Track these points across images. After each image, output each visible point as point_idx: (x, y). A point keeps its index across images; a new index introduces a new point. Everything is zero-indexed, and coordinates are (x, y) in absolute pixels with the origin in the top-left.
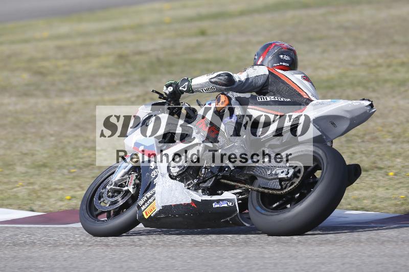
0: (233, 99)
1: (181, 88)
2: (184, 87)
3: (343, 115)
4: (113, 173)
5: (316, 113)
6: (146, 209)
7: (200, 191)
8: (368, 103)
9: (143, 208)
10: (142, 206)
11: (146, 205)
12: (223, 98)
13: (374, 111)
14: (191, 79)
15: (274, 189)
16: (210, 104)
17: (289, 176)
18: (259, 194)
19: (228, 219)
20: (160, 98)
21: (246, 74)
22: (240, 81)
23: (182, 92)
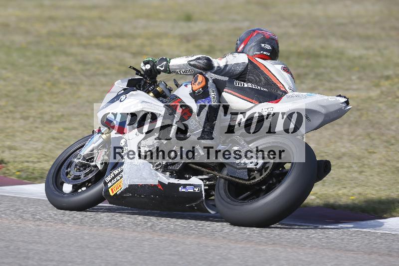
0: (211, 81)
1: (158, 67)
2: (162, 67)
3: (317, 110)
4: (82, 146)
6: (112, 186)
7: (168, 173)
8: (344, 100)
9: (109, 185)
11: (113, 182)
12: (200, 78)
13: (349, 109)
14: (170, 59)
15: (242, 179)
16: (186, 86)
17: (258, 167)
18: (227, 182)
19: (194, 204)
20: (136, 74)
21: (226, 61)
22: (218, 67)
23: (159, 72)
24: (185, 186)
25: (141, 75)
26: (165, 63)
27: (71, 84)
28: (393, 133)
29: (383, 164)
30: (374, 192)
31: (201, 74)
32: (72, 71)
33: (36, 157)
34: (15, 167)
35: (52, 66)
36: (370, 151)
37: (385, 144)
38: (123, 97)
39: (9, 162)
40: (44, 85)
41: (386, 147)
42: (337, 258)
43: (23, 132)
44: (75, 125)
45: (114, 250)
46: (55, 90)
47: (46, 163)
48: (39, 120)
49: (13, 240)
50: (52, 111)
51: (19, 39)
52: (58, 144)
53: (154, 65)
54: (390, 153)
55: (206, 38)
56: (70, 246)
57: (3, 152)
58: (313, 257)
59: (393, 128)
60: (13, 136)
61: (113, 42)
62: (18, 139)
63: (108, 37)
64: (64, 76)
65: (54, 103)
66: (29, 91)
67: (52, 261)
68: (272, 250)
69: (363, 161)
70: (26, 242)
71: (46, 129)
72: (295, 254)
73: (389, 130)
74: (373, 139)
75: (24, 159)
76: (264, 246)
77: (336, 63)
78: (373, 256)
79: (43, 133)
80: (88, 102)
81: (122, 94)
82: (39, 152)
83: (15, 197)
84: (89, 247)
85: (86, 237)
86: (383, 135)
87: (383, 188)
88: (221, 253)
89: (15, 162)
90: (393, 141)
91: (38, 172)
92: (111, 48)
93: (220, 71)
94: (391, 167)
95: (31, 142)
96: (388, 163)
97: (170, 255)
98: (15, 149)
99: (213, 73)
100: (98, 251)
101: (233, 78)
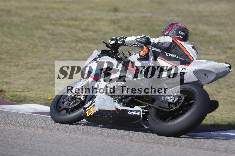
0: (151, 51)
1: (119, 42)
2: (121, 42)
3: (212, 71)
5: (197, 67)
6: (88, 110)
8: (228, 65)
9: (87, 110)
12: (145, 48)
13: (231, 71)
15: (165, 108)
16: (135, 54)
17: (175, 101)
18: (156, 110)
19: (136, 122)
20: (107, 47)
22: (154, 43)
23: (120, 45)
24: (131, 111)
26: (122, 39)
27: (45, 47)
28: (233, 81)
29: (226, 99)
30: (219, 115)
32: (45, 39)
33: (22, 89)
34: (9, 94)
35: (34, 36)
36: (218, 91)
37: (228, 87)
39: (6, 91)
40: (29, 47)
41: (227, 89)
42: (195, 153)
43: (15, 74)
44: (46, 71)
45: (64, 144)
46: (35, 50)
47: (27, 92)
48: (25, 67)
49: (5, 137)
50: (32, 62)
51: (16, 19)
52: (35, 82)
54: (230, 93)
55: (125, 22)
56: (39, 141)
57: (3, 85)
58: (180, 152)
59: (233, 78)
60: (9, 76)
61: (70, 23)
62: (11, 78)
63: (68, 19)
64: (40, 42)
65: (34, 58)
66: (20, 50)
67: (27, 149)
68: (156, 147)
69: (214, 97)
70: (13, 138)
71: (28, 72)
72: (170, 150)
73: (230, 79)
74: (220, 84)
75: (15, 90)
76: (152, 144)
77: (201, 39)
78: (216, 153)
79: (27, 75)
80: (54, 57)
82: (24, 86)
83: (8, 112)
84: (49, 142)
85: (48, 137)
86: (226, 82)
87: (225, 113)
88: (127, 148)
89: (9, 91)
90: (232, 86)
91: (22, 98)
92: (69, 26)
94: (230, 100)
95: (19, 80)
96: (229, 99)
97: (97, 148)
98: (10, 84)
100: (54, 145)
101: (164, 51)
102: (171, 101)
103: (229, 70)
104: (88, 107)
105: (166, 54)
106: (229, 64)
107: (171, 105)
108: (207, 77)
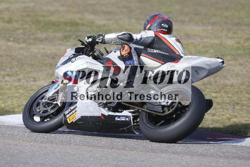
0: (133, 49)
1: (97, 40)
2: (100, 40)
3: (204, 67)
6: (69, 117)
9: (67, 116)
10: (67, 115)
11: (70, 114)
12: (126, 47)
13: (224, 66)
14: (105, 35)
15: (158, 112)
16: (115, 52)
17: (168, 104)
19: (125, 128)
20: (82, 45)
21: (141, 35)
22: (136, 39)
23: (98, 43)
24: (119, 117)
25: (85, 45)
26: (101, 37)
31: (126, 44)
38: (73, 60)
53: (94, 39)
81: (72, 58)
93: (137, 42)
99: (133, 43)
101: (146, 47)
102: (165, 104)
103: (222, 65)
104: (68, 114)
105: (150, 50)
106: (222, 59)
107: (164, 108)
108: (198, 74)
